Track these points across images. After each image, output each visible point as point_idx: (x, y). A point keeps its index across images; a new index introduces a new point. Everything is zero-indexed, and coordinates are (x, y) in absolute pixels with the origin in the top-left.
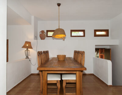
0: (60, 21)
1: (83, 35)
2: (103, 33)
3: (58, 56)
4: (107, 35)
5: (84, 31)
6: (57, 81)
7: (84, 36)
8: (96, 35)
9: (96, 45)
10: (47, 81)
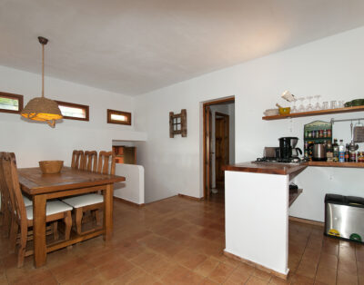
0: (45, 77)
1: (84, 117)
2: (122, 118)
3: (41, 163)
4: (128, 123)
5: (86, 108)
6: (65, 213)
7: (87, 119)
8: (110, 121)
9: (113, 141)
10: (46, 216)
